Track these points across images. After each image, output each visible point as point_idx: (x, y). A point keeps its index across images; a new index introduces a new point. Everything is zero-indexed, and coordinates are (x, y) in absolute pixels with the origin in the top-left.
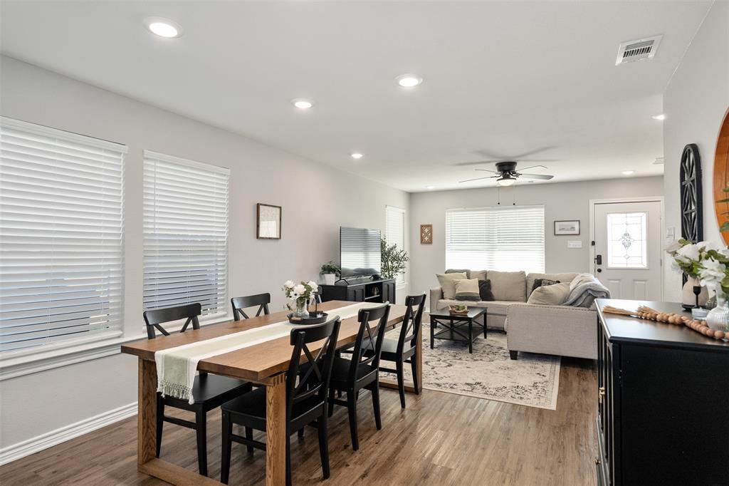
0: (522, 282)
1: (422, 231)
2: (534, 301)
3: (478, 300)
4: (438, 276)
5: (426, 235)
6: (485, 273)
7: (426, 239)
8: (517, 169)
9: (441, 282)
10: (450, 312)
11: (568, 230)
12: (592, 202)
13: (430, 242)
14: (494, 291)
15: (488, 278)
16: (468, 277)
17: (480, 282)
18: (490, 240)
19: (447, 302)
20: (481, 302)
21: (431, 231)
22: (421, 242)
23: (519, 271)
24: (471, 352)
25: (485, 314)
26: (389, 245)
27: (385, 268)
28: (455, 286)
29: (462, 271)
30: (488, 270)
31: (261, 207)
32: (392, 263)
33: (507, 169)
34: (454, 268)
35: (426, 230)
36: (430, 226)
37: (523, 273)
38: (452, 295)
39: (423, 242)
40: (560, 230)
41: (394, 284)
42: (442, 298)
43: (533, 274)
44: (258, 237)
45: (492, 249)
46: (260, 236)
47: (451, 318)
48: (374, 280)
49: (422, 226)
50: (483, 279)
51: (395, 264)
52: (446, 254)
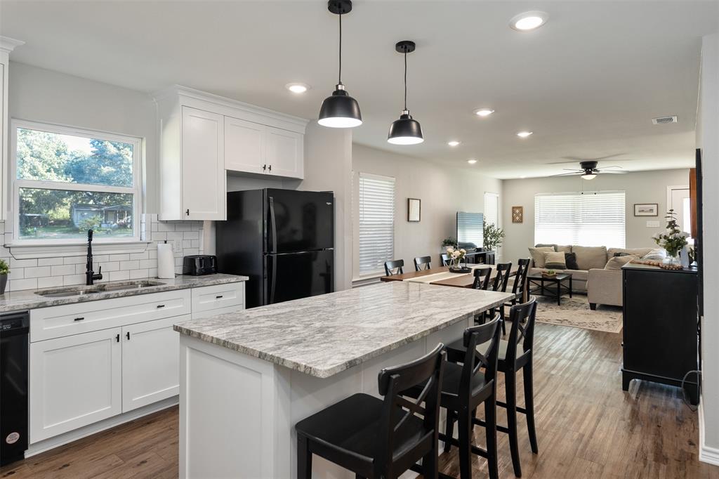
0: (603, 255)
1: (513, 212)
2: (609, 268)
3: (565, 269)
4: (530, 250)
5: (517, 215)
6: (571, 248)
7: (517, 218)
8: (598, 167)
9: (532, 254)
10: (542, 276)
11: (647, 212)
12: (669, 189)
13: (521, 221)
14: (578, 262)
15: (573, 251)
16: (556, 251)
17: (566, 254)
18: (574, 219)
19: (538, 269)
20: (567, 270)
21: (521, 212)
22: (513, 222)
23: (600, 246)
24: (559, 305)
25: (571, 279)
26: (488, 224)
27: (486, 243)
28: (544, 257)
29: (551, 246)
30: (573, 245)
31: (410, 201)
32: (491, 238)
33: (589, 166)
34: (543, 243)
35: (517, 211)
36: (520, 208)
37: (604, 248)
38: (542, 264)
39: (514, 220)
40: (640, 211)
41: (494, 255)
42: (534, 266)
43: (613, 249)
44: (408, 220)
45: (577, 227)
46: (410, 220)
47: (543, 280)
48: (477, 251)
49: (513, 208)
50: (569, 252)
51: (493, 240)
52: (535, 231)
